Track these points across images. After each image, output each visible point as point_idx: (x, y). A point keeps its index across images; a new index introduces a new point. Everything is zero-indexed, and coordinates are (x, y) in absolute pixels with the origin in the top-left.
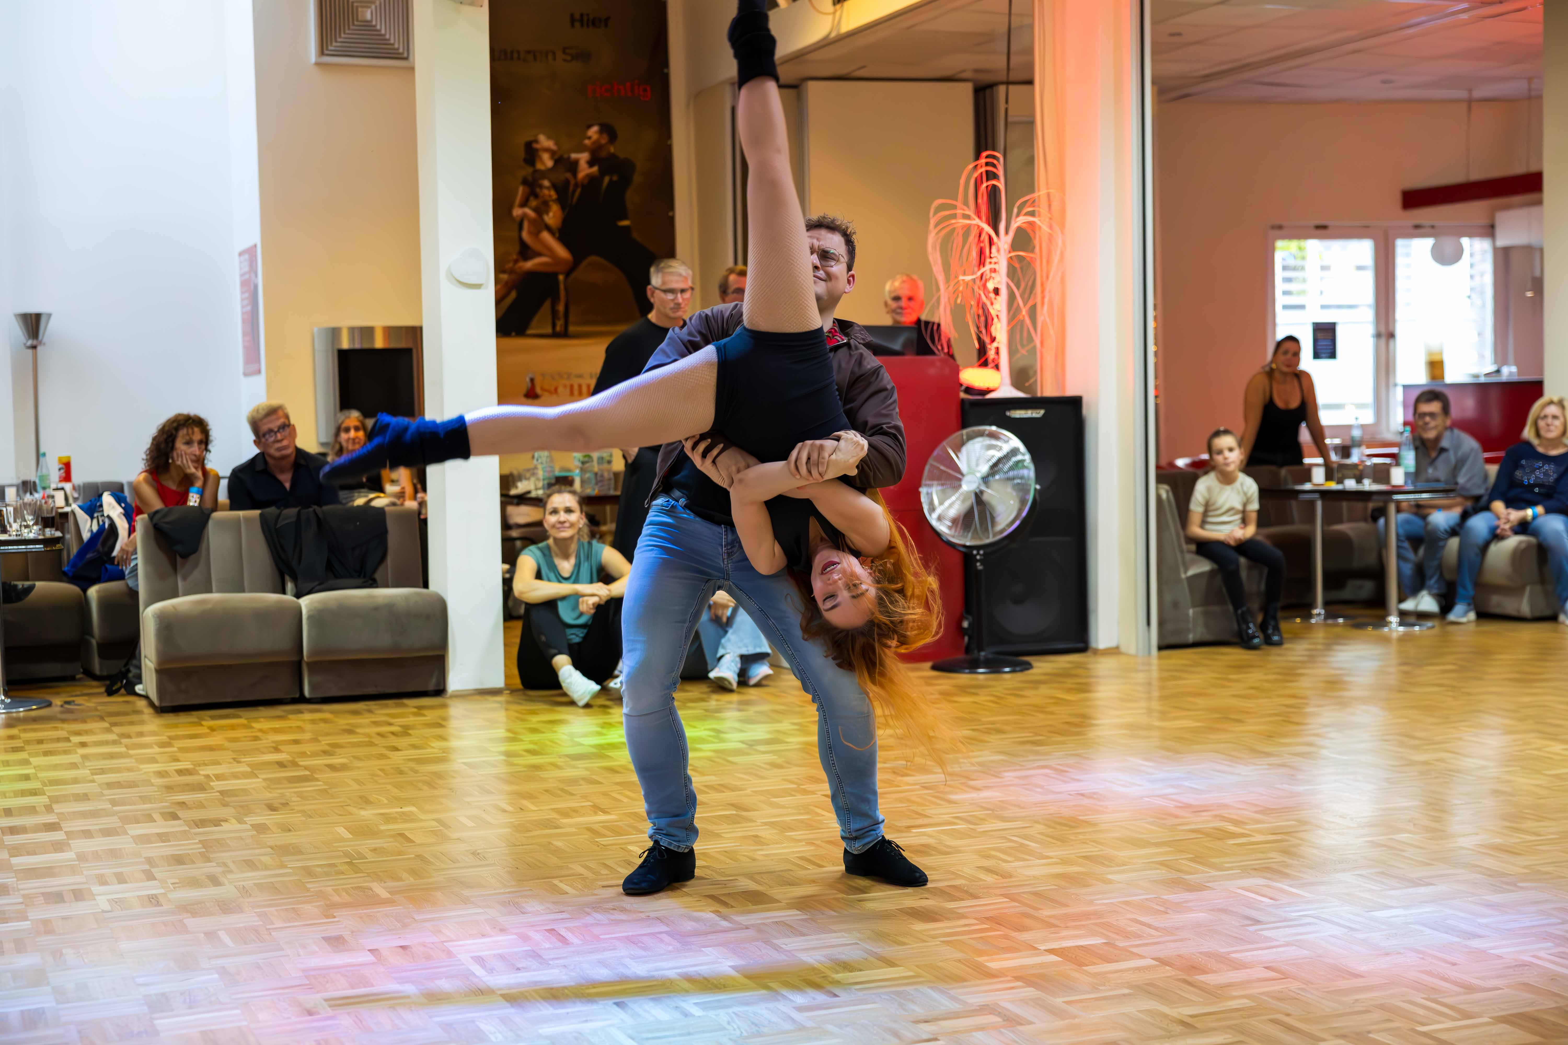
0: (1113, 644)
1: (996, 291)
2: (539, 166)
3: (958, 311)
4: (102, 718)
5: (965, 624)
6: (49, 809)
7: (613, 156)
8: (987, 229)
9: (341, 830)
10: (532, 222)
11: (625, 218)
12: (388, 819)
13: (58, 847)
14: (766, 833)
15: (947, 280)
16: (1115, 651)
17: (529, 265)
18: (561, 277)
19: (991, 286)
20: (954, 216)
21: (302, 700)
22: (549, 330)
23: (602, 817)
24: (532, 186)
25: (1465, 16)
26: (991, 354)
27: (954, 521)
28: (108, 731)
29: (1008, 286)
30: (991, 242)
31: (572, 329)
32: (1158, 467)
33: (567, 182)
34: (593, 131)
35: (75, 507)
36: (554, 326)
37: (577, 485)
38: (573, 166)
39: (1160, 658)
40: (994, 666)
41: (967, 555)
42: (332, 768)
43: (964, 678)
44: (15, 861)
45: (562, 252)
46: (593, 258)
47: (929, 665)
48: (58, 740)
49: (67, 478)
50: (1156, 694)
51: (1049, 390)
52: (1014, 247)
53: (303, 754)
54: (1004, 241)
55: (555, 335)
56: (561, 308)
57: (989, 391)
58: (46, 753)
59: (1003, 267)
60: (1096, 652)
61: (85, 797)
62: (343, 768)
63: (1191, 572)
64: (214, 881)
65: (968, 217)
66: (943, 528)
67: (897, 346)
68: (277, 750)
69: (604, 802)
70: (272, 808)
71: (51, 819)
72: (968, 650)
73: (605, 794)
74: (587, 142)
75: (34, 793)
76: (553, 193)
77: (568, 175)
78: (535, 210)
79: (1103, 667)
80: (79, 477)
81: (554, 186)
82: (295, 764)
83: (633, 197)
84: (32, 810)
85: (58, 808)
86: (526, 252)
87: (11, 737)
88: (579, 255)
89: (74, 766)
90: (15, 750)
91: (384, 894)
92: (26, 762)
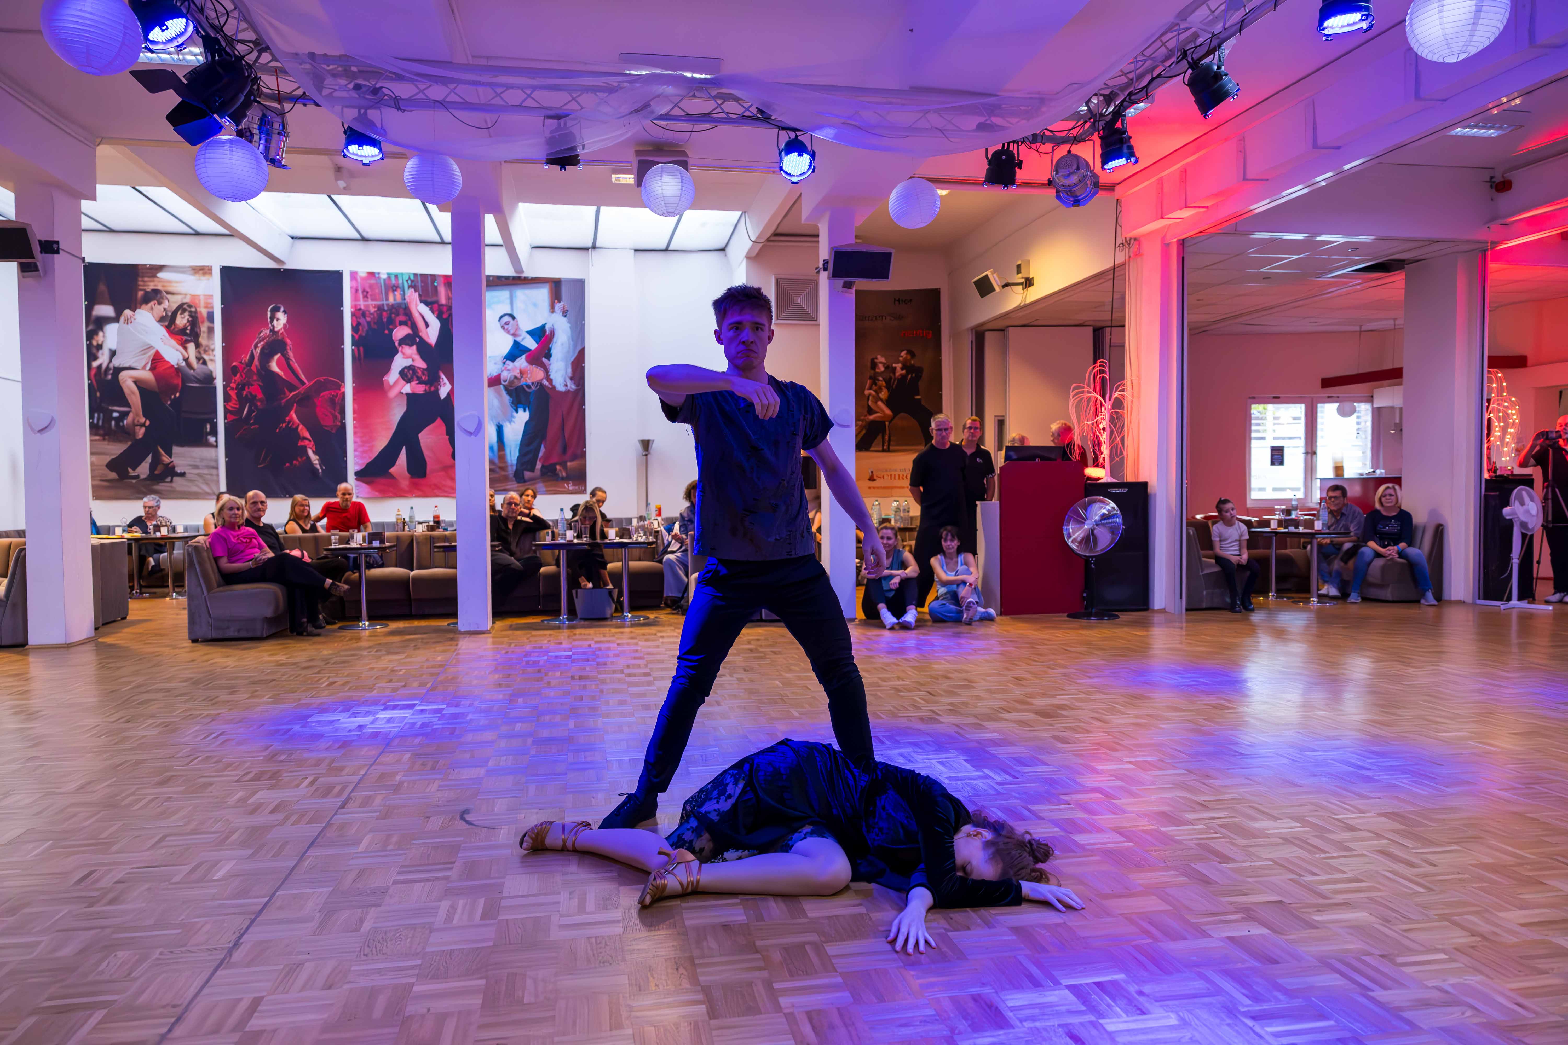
0: (1163, 607)
1: (1104, 429)
2: (877, 370)
3: (1084, 438)
4: (670, 625)
5: (1085, 595)
6: (646, 666)
7: (914, 366)
8: (1100, 398)
9: (777, 682)
10: (873, 396)
11: (918, 395)
12: (800, 678)
13: (649, 684)
14: (983, 695)
15: (1079, 423)
16: (1163, 611)
17: (871, 417)
18: (887, 423)
19: (1101, 426)
20: (1083, 392)
21: (761, 620)
22: (881, 449)
23: (901, 682)
24: (874, 380)
25: (1358, 287)
26: (1101, 460)
27: (1080, 543)
28: (673, 630)
29: (1110, 427)
30: (1102, 405)
31: (891, 448)
32: (1187, 519)
33: (891, 378)
34: (903, 354)
35: (662, 528)
36: (883, 446)
37: (893, 522)
38: (894, 370)
39: (1186, 615)
40: (1100, 616)
41: (1087, 559)
42: (774, 653)
43: (1084, 622)
44: (630, 689)
45: (888, 412)
46: (902, 414)
47: (1066, 615)
48: (652, 634)
49: (659, 515)
50: (1184, 633)
51: (1130, 478)
52: (1113, 407)
53: (761, 646)
54: (1108, 405)
55: (884, 451)
56: (887, 437)
57: (1099, 479)
58: (647, 640)
59: (1107, 417)
60: (1154, 611)
61: (662, 662)
62: (779, 653)
63: (1205, 572)
64: (719, 704)
65: (1090, 392)
66: (1074, 547)
67: (1053, 456)
68: (749, 642)
69: (902, 675)
70: (745, 670)
71: (647, 670)
72: (1086, 608)
73: (903, 671)
74: (901, 359)
75: (640, 658)
76: (884, 383)
77: (892, 375)
78: (875, 391)
79: (1157, 618)
80: (665, 514)
81: (884, 380)
82: (757, 651)
83: (922, 385)
84: (639, 666)
85: (650, 666)
86: (870, 411)
87: (631, 632)
88: (895, 412)
89: (658, 647)
90: (632, 638)
91: (796, 714)
92: (636, 644)
